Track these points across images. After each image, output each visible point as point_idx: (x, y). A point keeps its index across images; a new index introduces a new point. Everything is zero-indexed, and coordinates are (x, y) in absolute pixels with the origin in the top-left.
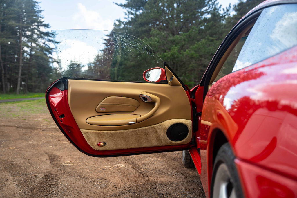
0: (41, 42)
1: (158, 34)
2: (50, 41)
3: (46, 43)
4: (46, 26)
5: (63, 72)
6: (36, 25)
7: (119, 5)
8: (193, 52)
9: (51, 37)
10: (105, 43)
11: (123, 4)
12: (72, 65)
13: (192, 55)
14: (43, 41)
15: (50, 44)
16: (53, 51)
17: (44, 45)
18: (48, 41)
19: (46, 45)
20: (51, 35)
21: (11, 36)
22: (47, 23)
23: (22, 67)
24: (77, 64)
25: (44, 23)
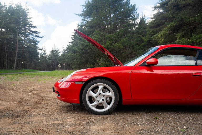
0: (31, 37)
1: (99, 33)
2: (36, 36)
3: (34, 38)
4: (34, 27)
5: (47, 55)
6: (28, 27)
7: (77, 15)
8: (120, 45)
9: (37, 34)
10: (72, 38)
11: (80, 14)
12: (53, 51)
13: (119, 46)
14: (32, 36)
15: (36, 38)
16: (38, 43)
17: (33, 39)
18: (35, 36)
19: (34, 39)
20: (37, 33)
21: (12, 34)
22: (34, 26)
23: (18, 52)
24: (56, 51)
25: (33, 25)
